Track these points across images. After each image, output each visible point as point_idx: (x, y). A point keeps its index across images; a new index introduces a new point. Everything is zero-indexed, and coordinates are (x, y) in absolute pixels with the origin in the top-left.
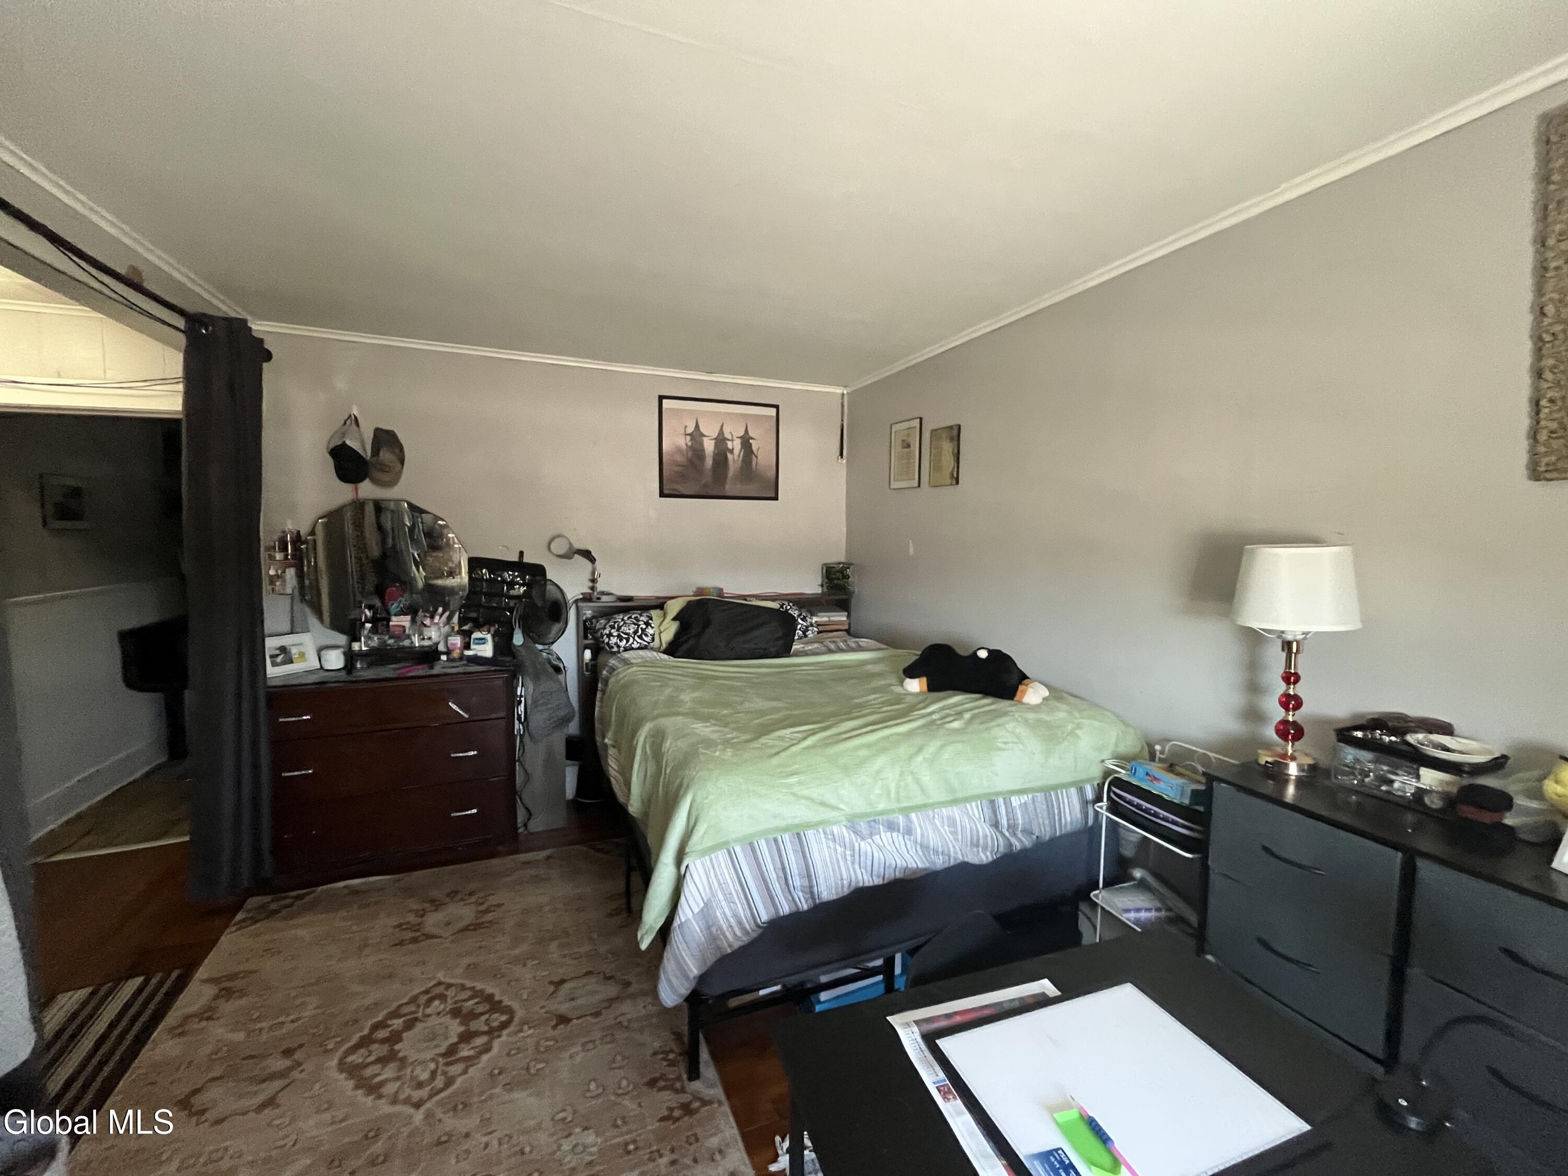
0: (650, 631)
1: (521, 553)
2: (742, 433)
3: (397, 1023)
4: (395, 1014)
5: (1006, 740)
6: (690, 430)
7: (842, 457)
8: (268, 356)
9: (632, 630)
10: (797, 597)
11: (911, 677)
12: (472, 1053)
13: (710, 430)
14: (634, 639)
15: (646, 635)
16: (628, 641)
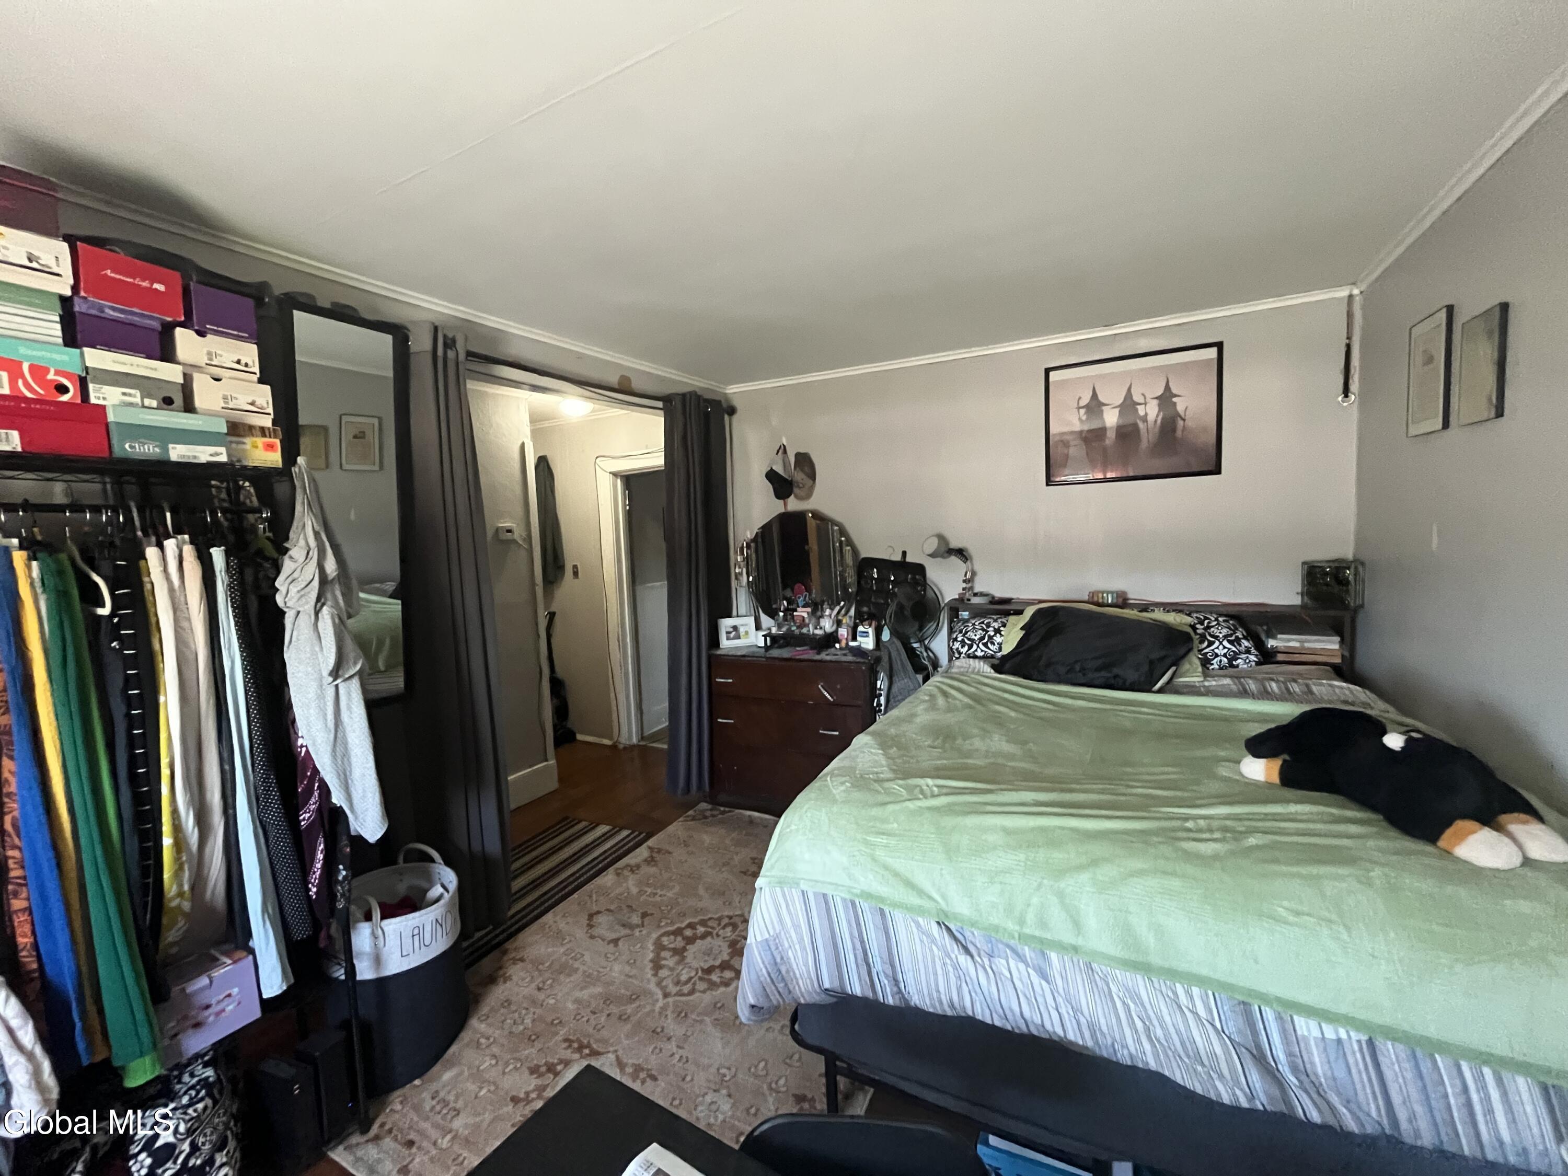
0: (998, 639)
1: (904, 553)
2: (1160, 392)
3: (701, 930)
4: (703, 923)
5: (1300, 908)
6: (1085, 400)
7: (1346, 396)
8: (732, 411)
9: (978, 637)
10: (1237, 609)
11: (1257, 755)
12: (718, 980)
13: (1112, 396)
14: (978, 646)
15: (993, 643)
16: (970, 647)
